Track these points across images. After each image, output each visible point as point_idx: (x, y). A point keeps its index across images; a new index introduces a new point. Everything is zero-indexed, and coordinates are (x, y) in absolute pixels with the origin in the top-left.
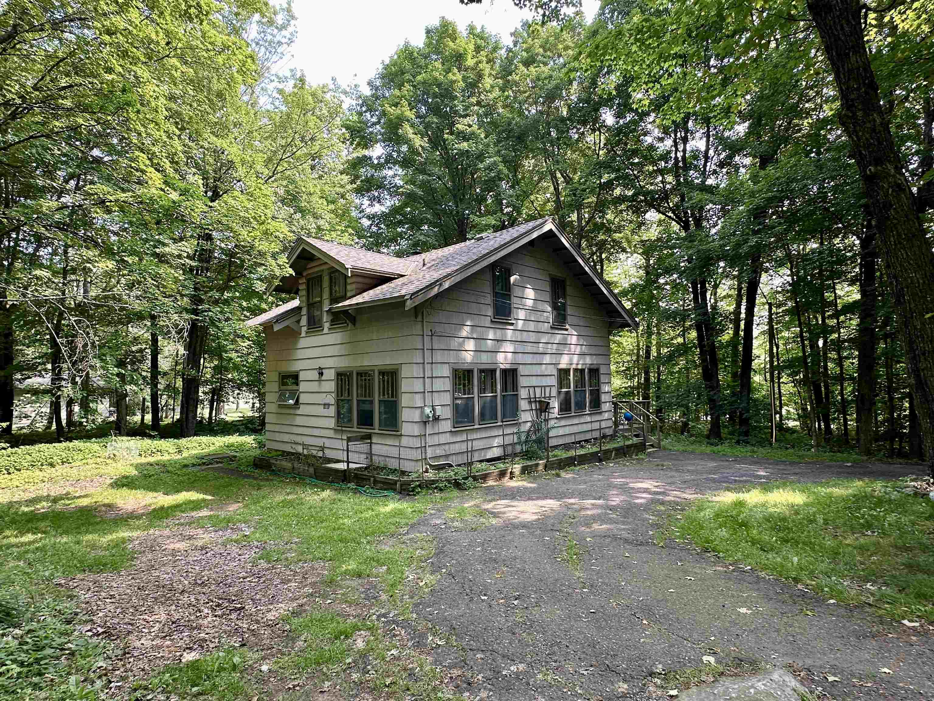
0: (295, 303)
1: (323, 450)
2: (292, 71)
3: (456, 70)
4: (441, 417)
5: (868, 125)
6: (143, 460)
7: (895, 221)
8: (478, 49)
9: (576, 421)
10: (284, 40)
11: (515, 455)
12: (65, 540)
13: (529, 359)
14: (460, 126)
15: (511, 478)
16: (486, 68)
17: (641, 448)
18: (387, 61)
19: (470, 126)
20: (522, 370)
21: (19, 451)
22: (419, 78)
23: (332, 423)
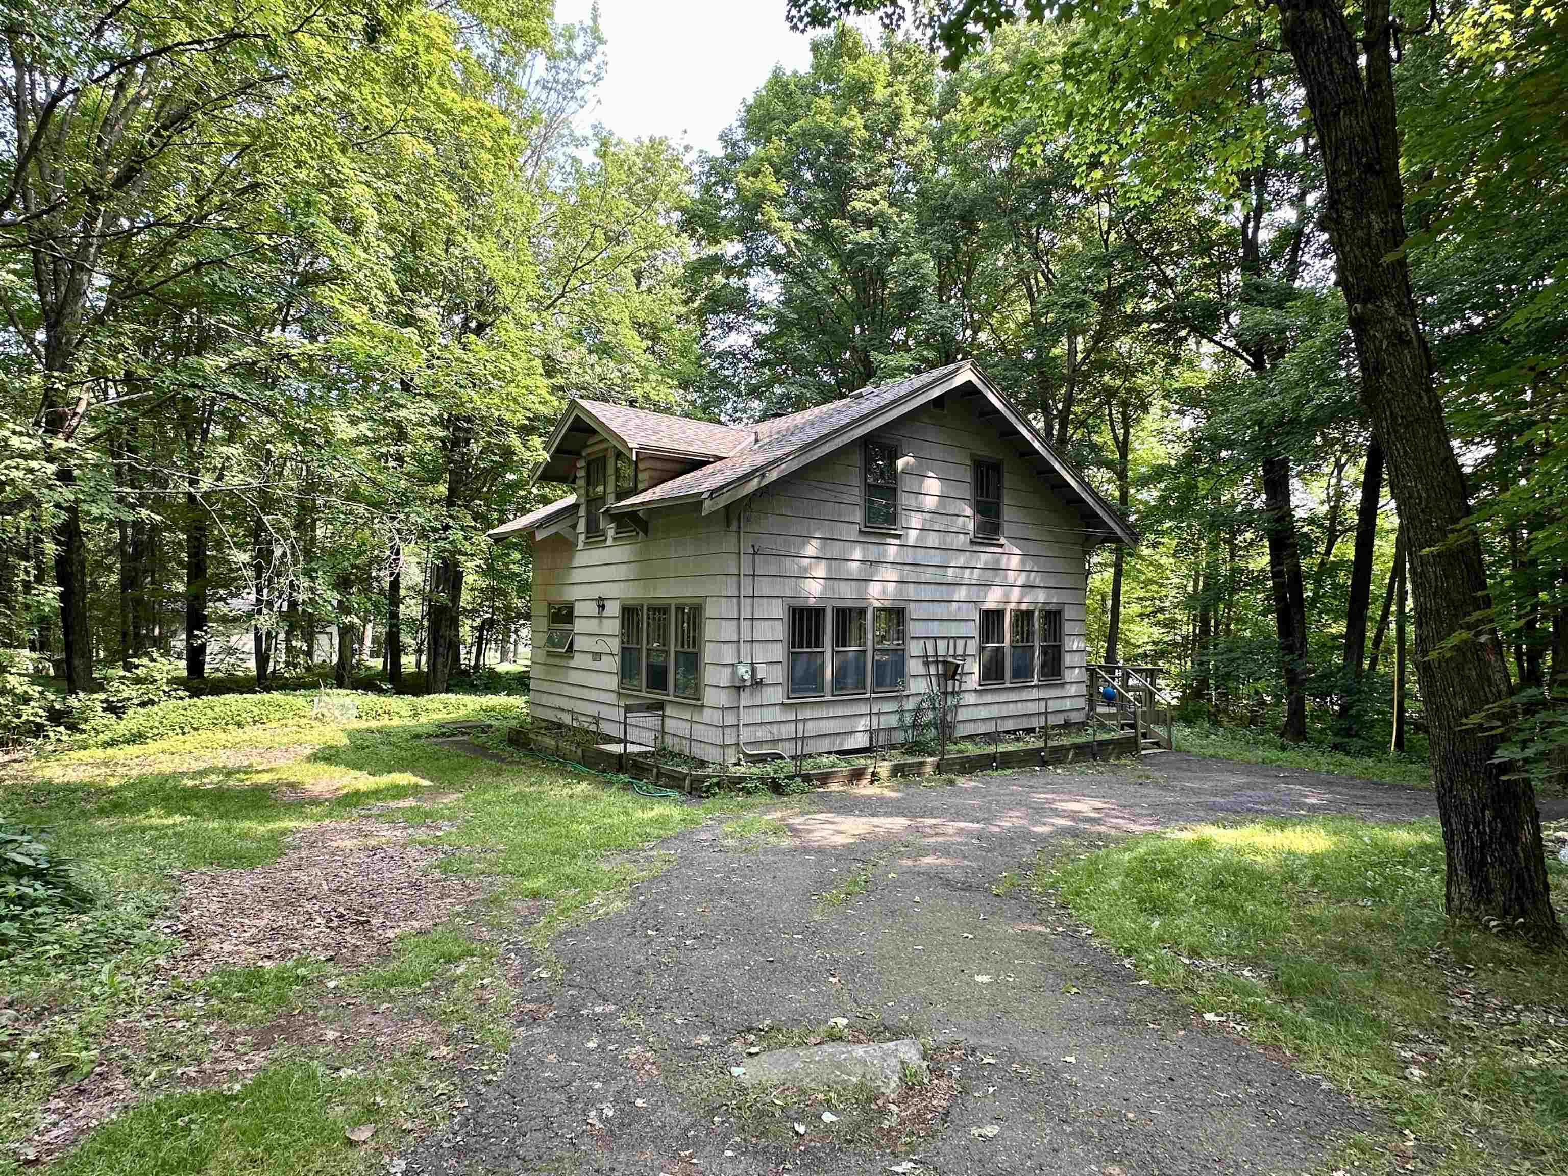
0: (571, 499)
1: (597, 724)
2: (594, 127)
3: (855, 111)
4: (765, 681)
5: (1360, 233)
6: (363, 725)
7: (1389, 396)
8: (897, 69)
9: (1013, 696)
10: (586, 78)
11: (893, 747)
12: (216, 825)
13: (928, 593)
14: (858, 205)
15: (872, 782)
16: (907, 104)
17: (1128, 747)
18: (750, 100)
19: (875, 202)
20: (913, 611)
21: (199, 703)
22: (794, 127)
23: (613, 682)
